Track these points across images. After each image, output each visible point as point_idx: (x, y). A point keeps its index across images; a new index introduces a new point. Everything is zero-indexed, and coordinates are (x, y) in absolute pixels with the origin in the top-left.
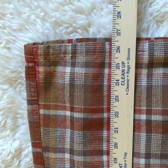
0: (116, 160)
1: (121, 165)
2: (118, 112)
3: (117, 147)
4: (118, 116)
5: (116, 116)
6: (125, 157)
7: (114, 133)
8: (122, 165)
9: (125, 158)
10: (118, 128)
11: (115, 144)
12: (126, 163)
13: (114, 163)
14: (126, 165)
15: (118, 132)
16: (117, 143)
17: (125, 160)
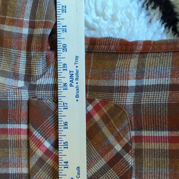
0: (65, 67)
1: (71, 72)
2: (65, 6)
3: (66, 50)
4: (66, 11)
5: (63, 11)
6: (76, 61)
7: (61, 32)
8: (73, 72)
9: (76, 63)
10: (66, 26)
11: (64, 46)
12: (77, 69)
13: (63, 70)
14: (77, 72)
15: (66, 30)
16: (66, 45)
17: (76, 65)
